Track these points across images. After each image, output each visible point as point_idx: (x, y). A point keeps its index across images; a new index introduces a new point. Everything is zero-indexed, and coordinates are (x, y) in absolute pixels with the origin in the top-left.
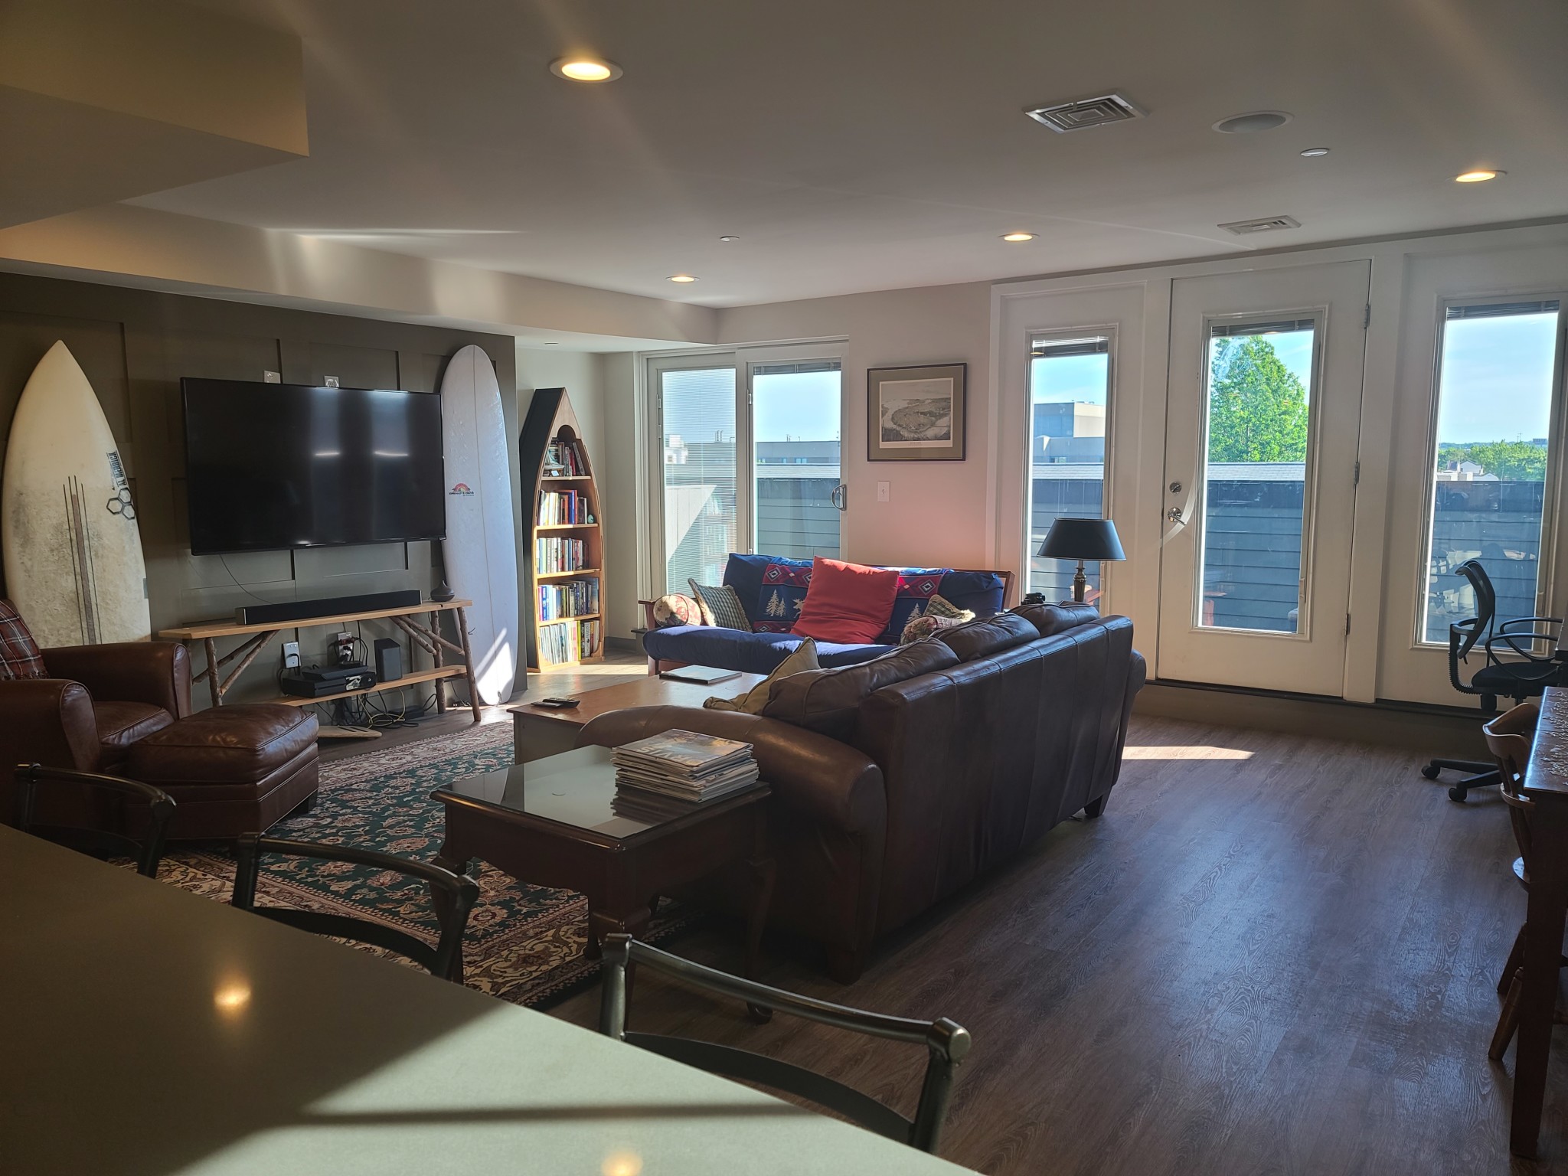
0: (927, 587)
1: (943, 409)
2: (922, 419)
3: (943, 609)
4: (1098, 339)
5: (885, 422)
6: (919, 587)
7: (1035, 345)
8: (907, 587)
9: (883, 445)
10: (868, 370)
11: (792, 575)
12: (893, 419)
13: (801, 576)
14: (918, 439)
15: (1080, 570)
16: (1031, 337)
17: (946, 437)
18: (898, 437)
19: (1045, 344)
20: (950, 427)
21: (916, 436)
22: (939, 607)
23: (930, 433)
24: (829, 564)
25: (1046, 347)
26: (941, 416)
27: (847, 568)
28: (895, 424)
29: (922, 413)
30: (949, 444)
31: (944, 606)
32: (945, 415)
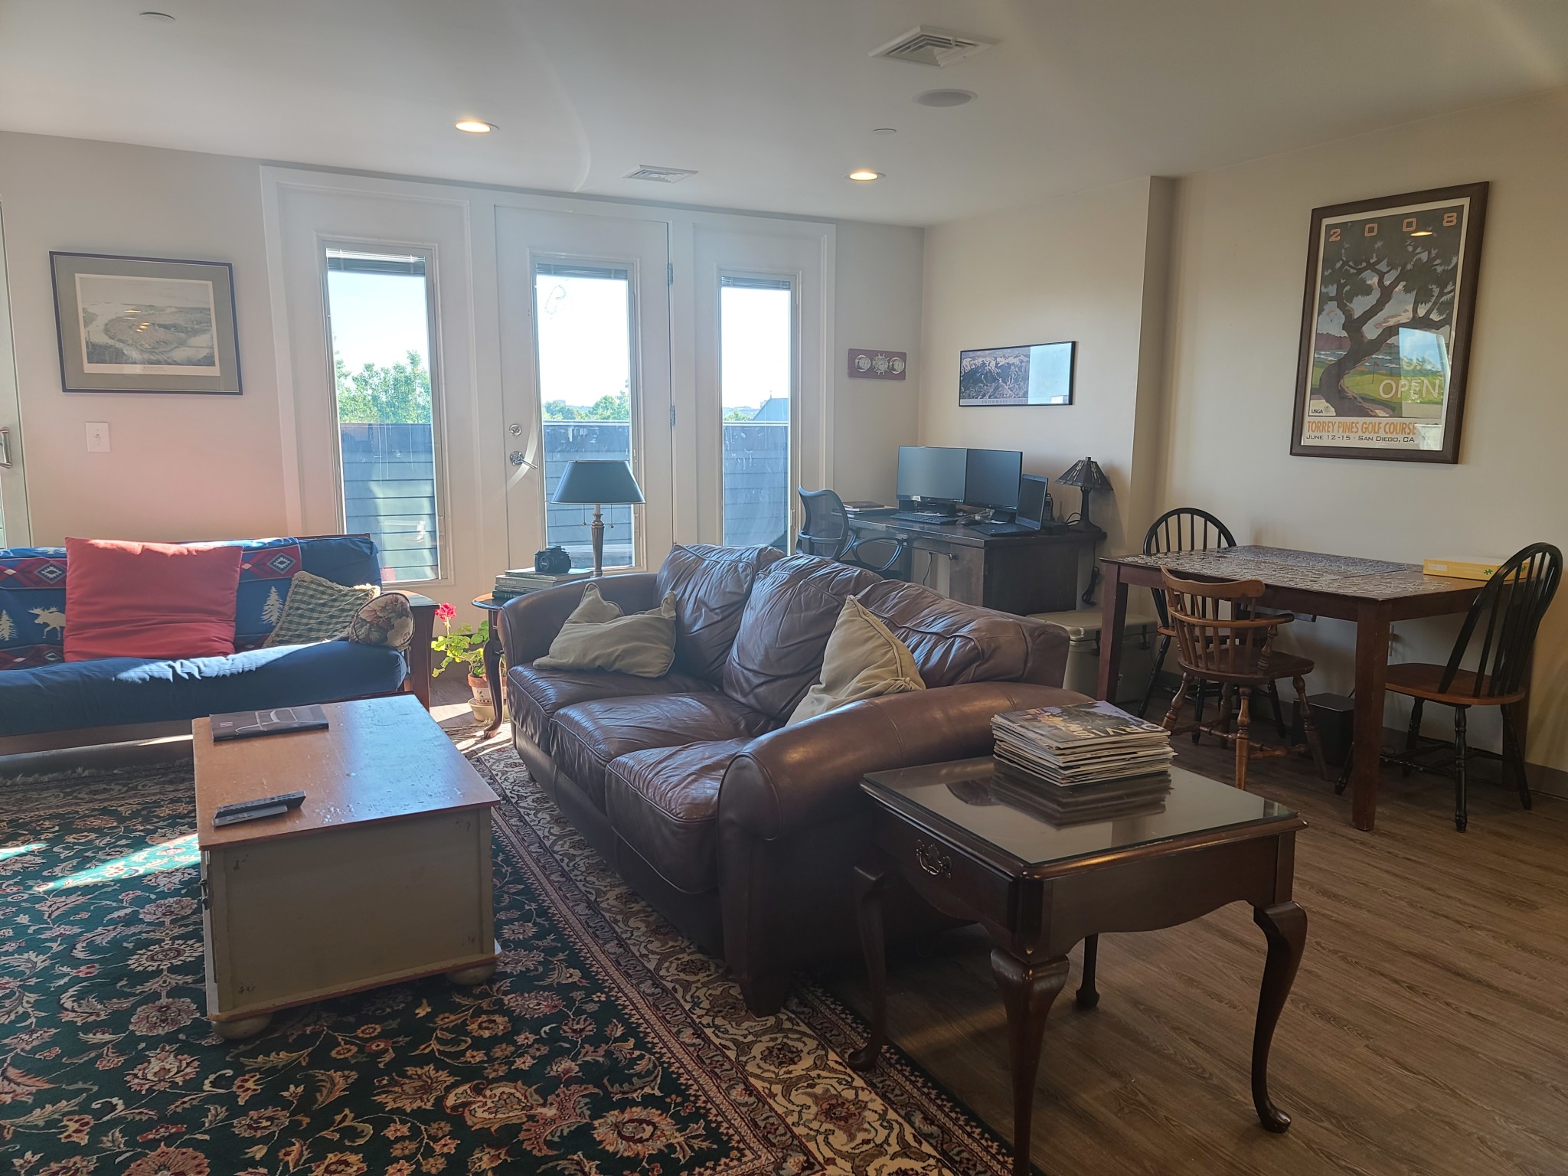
0: (281, 563)
1: (200, 323)
2: (161, 334)
3: (321, 588)
4: (412, 259)
5: (92, 333)
6: (268, 564)
7: (330, 254)
8: (247, 566)
9: (90, 368)
10: (51, 253)
11: (10, 572)
12: (107, 331)
13: (30, 572)
14: (159, 363)
15: (598, 516)
16: (324, 244)
17: (209, 361)
18: (118, 357)
19: (342, 255)
20: (212, 348)
21: (153, 358)
22: (314, 586)
23: (179, 354)
24: (109, 546)
25: (345, 259)
26: (195, 332)
27: (145, 550)
28: (112, 338)
29: (160, 326)
30: (214, 371)
31: (320, 585)
32: (204, 331)
